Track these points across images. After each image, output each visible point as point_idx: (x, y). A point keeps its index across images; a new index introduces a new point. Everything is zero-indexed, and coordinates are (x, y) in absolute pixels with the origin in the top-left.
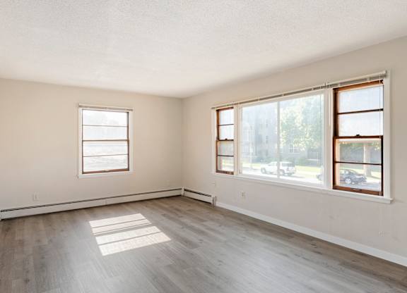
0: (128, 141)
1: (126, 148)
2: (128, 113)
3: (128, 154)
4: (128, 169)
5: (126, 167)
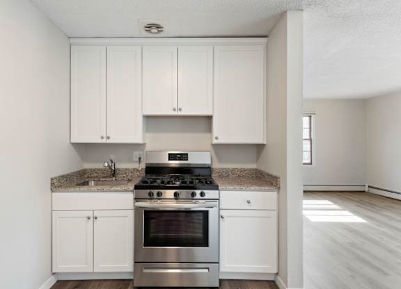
0: (311, 140)
1: (309, 146)
2: (310, 116)
3: (311, 151)
4: (311, 164)
5: (309, 162)
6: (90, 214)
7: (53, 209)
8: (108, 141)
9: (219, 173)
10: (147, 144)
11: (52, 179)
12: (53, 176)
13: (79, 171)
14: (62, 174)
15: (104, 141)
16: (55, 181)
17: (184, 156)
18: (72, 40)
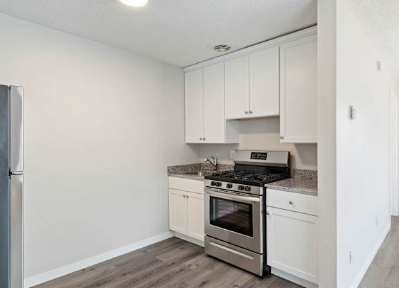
6: (185, 194)
7: (170, 187)
8: (205, 142)
9: (301, 174)
10: (240, 145)
11: (168, 167)
12: (169, 165)
13: (195, 164)
14: (177, 165)
15: (202, 142)
16: (170, 169)
17: (263, 155)
18: (185, 69)
